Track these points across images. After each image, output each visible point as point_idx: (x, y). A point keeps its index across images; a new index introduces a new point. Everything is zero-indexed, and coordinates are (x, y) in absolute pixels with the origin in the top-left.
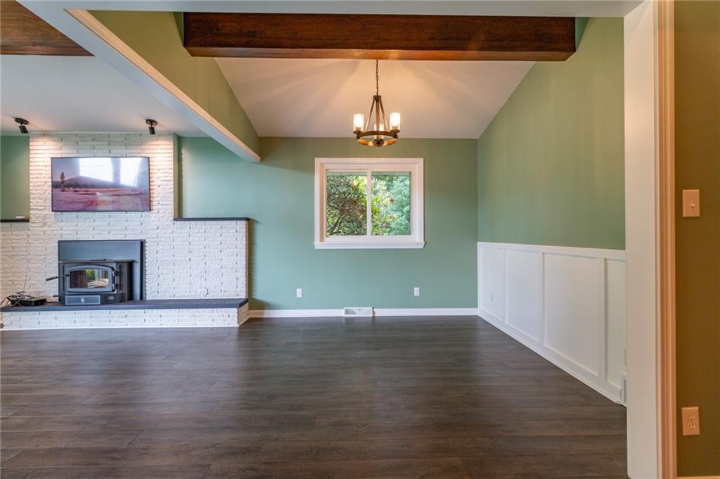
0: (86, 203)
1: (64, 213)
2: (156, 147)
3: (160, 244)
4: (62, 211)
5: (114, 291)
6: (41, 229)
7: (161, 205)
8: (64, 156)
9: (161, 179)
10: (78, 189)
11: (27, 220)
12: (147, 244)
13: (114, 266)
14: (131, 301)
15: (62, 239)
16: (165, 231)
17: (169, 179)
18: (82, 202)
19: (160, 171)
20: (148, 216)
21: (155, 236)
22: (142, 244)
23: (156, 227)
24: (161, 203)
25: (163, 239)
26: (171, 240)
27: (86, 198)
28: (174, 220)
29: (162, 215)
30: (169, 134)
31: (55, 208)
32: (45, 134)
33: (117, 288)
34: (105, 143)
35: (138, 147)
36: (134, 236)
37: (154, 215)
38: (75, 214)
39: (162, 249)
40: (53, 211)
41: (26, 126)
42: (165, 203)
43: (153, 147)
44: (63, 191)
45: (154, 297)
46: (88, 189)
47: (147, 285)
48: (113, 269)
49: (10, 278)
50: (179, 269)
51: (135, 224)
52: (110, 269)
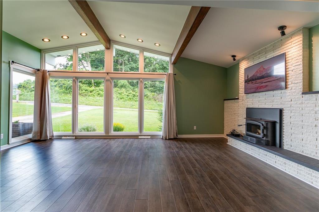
0: (256, 88)
1: (249, 94)
2: (290, 44)
3: (293, 111)
4: (248, 94)
5: (263, 138)
6: (242, 102)
7: (294, 83)
8: (249, 66)
9: (293, 65)
10: (253, 82)
11: (238, 99)
12: (284, 112)
13: (264, 123)
14: (274, 147)
15: (248, 107)
16: (296, 102)
17: (299, 63)
18: (254, 88)
19: (293, 60)
20: (285, 93)
21: (289, 105)
22: (281, 111)
23: (290, 100)
24: (293, 82)
25: (294, 108)
26: (301, 109)
27: (256, 85)
28: (303, 94)
29: (294, 91)
30: (300, 30)
31: (246, 92)
32: (243, 59)
33: (265, 137)
34: (264, 53)
35: (280, 49)
36: (277, 106)
37: (289, 91)
38: (252, 94)
39: (294, 115)
40: (245, 94)
41: (235, 58)
42: (296, 82)
43: (288, 45)
44: (248, 84)
45: (288, 148)
46: (256, 81)
47: (284, 138)
48: (263, 124)
49: (234, 123)
50: (306, 132)
51: (278, 98)
52: (261, 125)
